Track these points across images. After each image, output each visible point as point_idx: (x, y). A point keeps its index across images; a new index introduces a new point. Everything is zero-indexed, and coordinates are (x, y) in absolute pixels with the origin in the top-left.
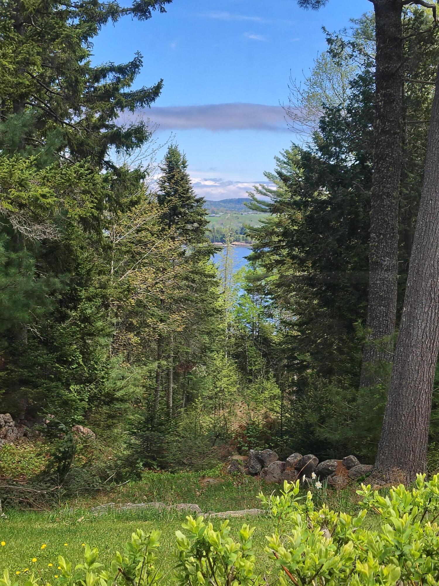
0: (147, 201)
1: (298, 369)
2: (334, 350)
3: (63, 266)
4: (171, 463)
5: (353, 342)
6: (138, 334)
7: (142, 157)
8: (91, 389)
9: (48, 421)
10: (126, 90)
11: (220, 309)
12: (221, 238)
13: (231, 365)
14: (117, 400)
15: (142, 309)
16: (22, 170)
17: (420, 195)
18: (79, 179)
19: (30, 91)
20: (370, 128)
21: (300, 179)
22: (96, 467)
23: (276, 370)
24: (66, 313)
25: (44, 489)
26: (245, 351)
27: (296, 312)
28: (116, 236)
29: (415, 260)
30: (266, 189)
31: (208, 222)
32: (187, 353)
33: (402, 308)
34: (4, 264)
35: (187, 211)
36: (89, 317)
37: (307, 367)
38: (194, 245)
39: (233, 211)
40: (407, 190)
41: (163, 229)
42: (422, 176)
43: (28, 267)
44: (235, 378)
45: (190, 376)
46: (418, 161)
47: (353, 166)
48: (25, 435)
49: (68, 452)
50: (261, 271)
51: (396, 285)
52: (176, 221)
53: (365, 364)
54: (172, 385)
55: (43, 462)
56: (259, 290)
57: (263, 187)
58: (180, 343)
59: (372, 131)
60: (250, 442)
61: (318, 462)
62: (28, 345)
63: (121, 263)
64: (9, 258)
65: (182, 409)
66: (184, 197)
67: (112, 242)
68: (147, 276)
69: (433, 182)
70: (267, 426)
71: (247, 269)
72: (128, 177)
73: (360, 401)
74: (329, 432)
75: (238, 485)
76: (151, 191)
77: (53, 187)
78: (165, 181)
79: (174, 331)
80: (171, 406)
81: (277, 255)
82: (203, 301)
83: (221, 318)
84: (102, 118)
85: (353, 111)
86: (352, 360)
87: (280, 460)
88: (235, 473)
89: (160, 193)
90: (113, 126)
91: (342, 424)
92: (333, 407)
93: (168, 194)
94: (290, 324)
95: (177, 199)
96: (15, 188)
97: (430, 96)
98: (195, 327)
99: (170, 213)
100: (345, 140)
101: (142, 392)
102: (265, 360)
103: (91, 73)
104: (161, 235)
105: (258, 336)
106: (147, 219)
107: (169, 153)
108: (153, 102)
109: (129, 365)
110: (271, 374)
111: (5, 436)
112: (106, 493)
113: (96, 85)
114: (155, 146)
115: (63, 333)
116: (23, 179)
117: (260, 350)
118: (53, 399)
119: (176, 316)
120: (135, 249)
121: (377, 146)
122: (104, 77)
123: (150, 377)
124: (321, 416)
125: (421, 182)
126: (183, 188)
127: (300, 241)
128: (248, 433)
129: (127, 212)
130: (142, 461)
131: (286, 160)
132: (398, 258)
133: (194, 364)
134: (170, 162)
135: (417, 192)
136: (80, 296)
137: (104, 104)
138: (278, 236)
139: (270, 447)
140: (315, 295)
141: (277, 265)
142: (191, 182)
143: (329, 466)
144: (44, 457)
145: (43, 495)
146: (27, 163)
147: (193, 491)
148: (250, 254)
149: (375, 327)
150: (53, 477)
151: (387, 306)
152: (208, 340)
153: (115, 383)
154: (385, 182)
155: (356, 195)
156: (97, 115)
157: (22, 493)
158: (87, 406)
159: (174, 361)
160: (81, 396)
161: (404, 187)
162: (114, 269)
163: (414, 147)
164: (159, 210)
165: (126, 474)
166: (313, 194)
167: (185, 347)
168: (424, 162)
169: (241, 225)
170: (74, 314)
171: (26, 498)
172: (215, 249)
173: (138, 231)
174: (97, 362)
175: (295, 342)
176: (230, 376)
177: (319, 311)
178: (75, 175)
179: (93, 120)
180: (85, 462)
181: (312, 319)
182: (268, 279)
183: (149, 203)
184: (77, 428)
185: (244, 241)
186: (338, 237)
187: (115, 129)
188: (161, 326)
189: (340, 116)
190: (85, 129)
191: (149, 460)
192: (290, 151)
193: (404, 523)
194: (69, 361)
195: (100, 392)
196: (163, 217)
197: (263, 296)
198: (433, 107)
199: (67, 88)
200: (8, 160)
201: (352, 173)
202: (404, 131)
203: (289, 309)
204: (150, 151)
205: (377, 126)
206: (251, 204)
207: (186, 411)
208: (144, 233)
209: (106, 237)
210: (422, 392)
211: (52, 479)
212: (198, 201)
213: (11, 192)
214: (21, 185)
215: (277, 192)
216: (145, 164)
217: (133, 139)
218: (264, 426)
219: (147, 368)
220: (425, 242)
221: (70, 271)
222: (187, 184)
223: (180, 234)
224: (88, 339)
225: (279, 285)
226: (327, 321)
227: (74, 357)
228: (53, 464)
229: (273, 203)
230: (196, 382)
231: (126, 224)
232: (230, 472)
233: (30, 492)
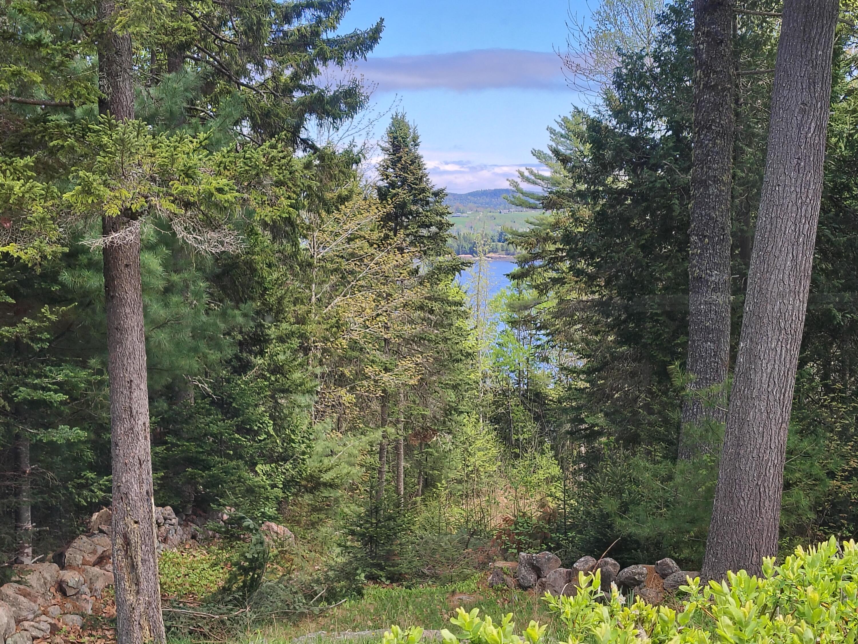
0: (362, 196)
1: (586, 437)
2: (639, 408)
3: (243, 292)
4: (406, 573)
5: (667, 396)
6: (352, 390)
7: (354, 131)
8: (287, 470)
9: (225, 517)
10: (331, 35)
11: (470, 351)
12: (470, 249)
13: (488, 433)
14: (325, 485)
15: (358, 353)
16: (188, 154)
17: (761, 178)
18: (270, 165)
19: (193, 39)
20: (688, 83)
21: (585, 160)
22: (297, 580)
23: (555, 439)
24: (248, 361)
25: (224, 614)
26: (509, 413)
27: (582, 354)
28: (318, 248)
29: (755, 274)
30: (535, 175)
31: (452, 225)
32: (423, 416)
33: (738, 344)
34: (162, 290)
35: (421, 210)
36: (282, 366)
37: (600, 434)
38: (431, 258)
39: (487, 208)
40: (743, 171)
41: (387, 237)
42: (764, 152)
43: (197, 294)
44: (494, 451)
45: (430, 450)
46: (758, 129)
47: (664, 139)
48: (194, 537)
49: (257, 559)
50: (530, 295)
51: (729, 310)
52: (405, 224)
53: (685, 426)
54: (403, 464)
55: (221, 575)
56: (527, 322)
57: (531, 172)
58: (414, 402)
59: (691, 87)
60: (519, 542)
61: (619, 569)
62: (196, 407)
63: (326, 287)
64: (168, 281)
65: (419, 499)
66: (416, 189)
67: (312, 257)
68: (363, 305)
69: (781, 159)
70: (544, 518)
71: (509, 293)
72: (336, 161)
73: (679, 479)
74: (634, 525)
75: (503, 604)
76: (367, 181)
77: (234, 177)
78: (388, 166)
79: (405, 385)
80: (402, 493)
81: (553, 270)
82: (446, 340)
83: (472, 365)
84: (295, 77)
85: (662, 58)
86: (666, 421)
87: (564, 567)
88: (500, 586)
89: (381, 184)
90: (312, 88)
91: (653, 514)
92: (640, 489)
93: (392, 185)
94: (574, 372)
95: (405, 192)
96: (179, 180)
97: (775, 34)
98: (434, 378)
99: (396, 213)
100: (651, 101)
101: (360, 474)
102: (537, 426)
103: (279, 10)
104: (383, 244)
105: (527, 391)
106: (363, 222)
107: (393, 126)
108: (370, 52)
109: (340, 435)
110: (548, 444)
111: (165, 539)
112: (313, 617)
113: (286, 27)
114: (373, 116)
115: (245, 390)
116: (190, 167)
117: (529, 410)
118: (234, 485)
119: (407, 363)
120: (344, 265)
121: (697, 109)
122: (299, 15)
123: (370, 453)
124: (623, 502)
125: (763, 160)
126: (414, 175)
127: (589, 249)
128: (517, 529)
129: (333, 212)
130: (364, 571)
131: (563, 132)
132: (731, 270)
133: (435, 432)
134: (395, 138)
135: (757, 174)
136: (268, 335)
137: (298, 55)
138: (555, 243)
139: (549, 549)
140: (611, 327)
141: (553, 285)
142: (425, 167)
143: (635, 574)
144: (222, 568)
145: (222, 622)
146: (195, 144)
147: (439, 614)
148: (513, 271)
149: (699, 372)
150: (237, 596)
151: (717, 342)
152: (454, 397)
153: (321, 461)
154: (710, 161)
155: (668, 180)
156: (288, 73)
157: (192, 619)
158: (281, 495)
159: (405, 428)
160: (272, 481)
161: (738, 167)
162: (316, 295)
163: (752, 108)
164: (380, 208)
165: (341, 591)
166: (605, 180)
167: (421, 408)
168: (768, 130)
169: (499, 229)
170: (260, 362)
171: (199, 626)
172: (463, 264)
173: (349, 240)
174: (294, 431)
175: (582, 397)
176: (487, 449)
177: (616, 352)
178: (264, 160)
179: (283, 79)
180: (281, 574)
181: (606, 364)
182: (541, 306)
183: (365, 199)
184: (268, 526)
185: (504, 252)
186: (643, 242)
187: (316, 91)
188: (386, 377)
189: (643, 65)
190: (273, 93)
191: (374, 571)
192: (570, 118)
193: (747, 613)
194: (255, 430)
195: (300, 473)
196: (387, 218)
197: (534, 332)
198: (778, 50)
199: (245, 33)
200: (168, 139)
201: (663, 148)
202: (737, 86)
203: (572, 349)
204: (365, 122)
205: (698, 79)
206: (514, 197)
207: (424, 500)
208: (358, 243)
209: (303, 250)
210: (769, 464)
211: (235, 599)
212: (436, 194)
213: (173, 185)
214: (187, 176)
215: (552, 178)
216: (359, 142)
217: (343, 106)
218: (539, 519)
219: (367, 438)
220: (771, 247)
221: (253, 299)
222: (420, 169)
223: (412, 243)
224: (281, 398)
225: (557, 315)
226: (628, 366)
227: (261, 424)
228: (236, 577)
229: (547, 194)
230: (439, 458)
231: (332, 229)
232: (491, 586)
233: (204, 618)
